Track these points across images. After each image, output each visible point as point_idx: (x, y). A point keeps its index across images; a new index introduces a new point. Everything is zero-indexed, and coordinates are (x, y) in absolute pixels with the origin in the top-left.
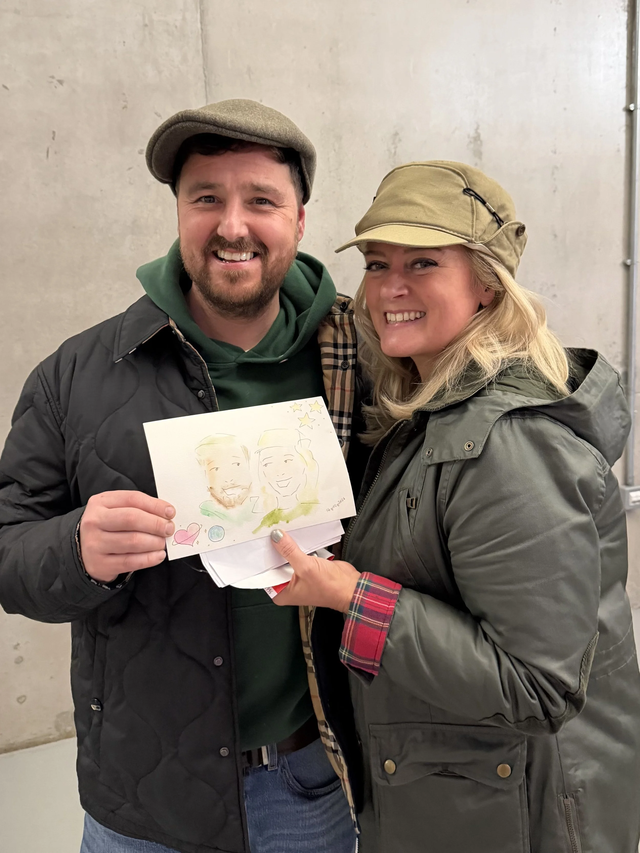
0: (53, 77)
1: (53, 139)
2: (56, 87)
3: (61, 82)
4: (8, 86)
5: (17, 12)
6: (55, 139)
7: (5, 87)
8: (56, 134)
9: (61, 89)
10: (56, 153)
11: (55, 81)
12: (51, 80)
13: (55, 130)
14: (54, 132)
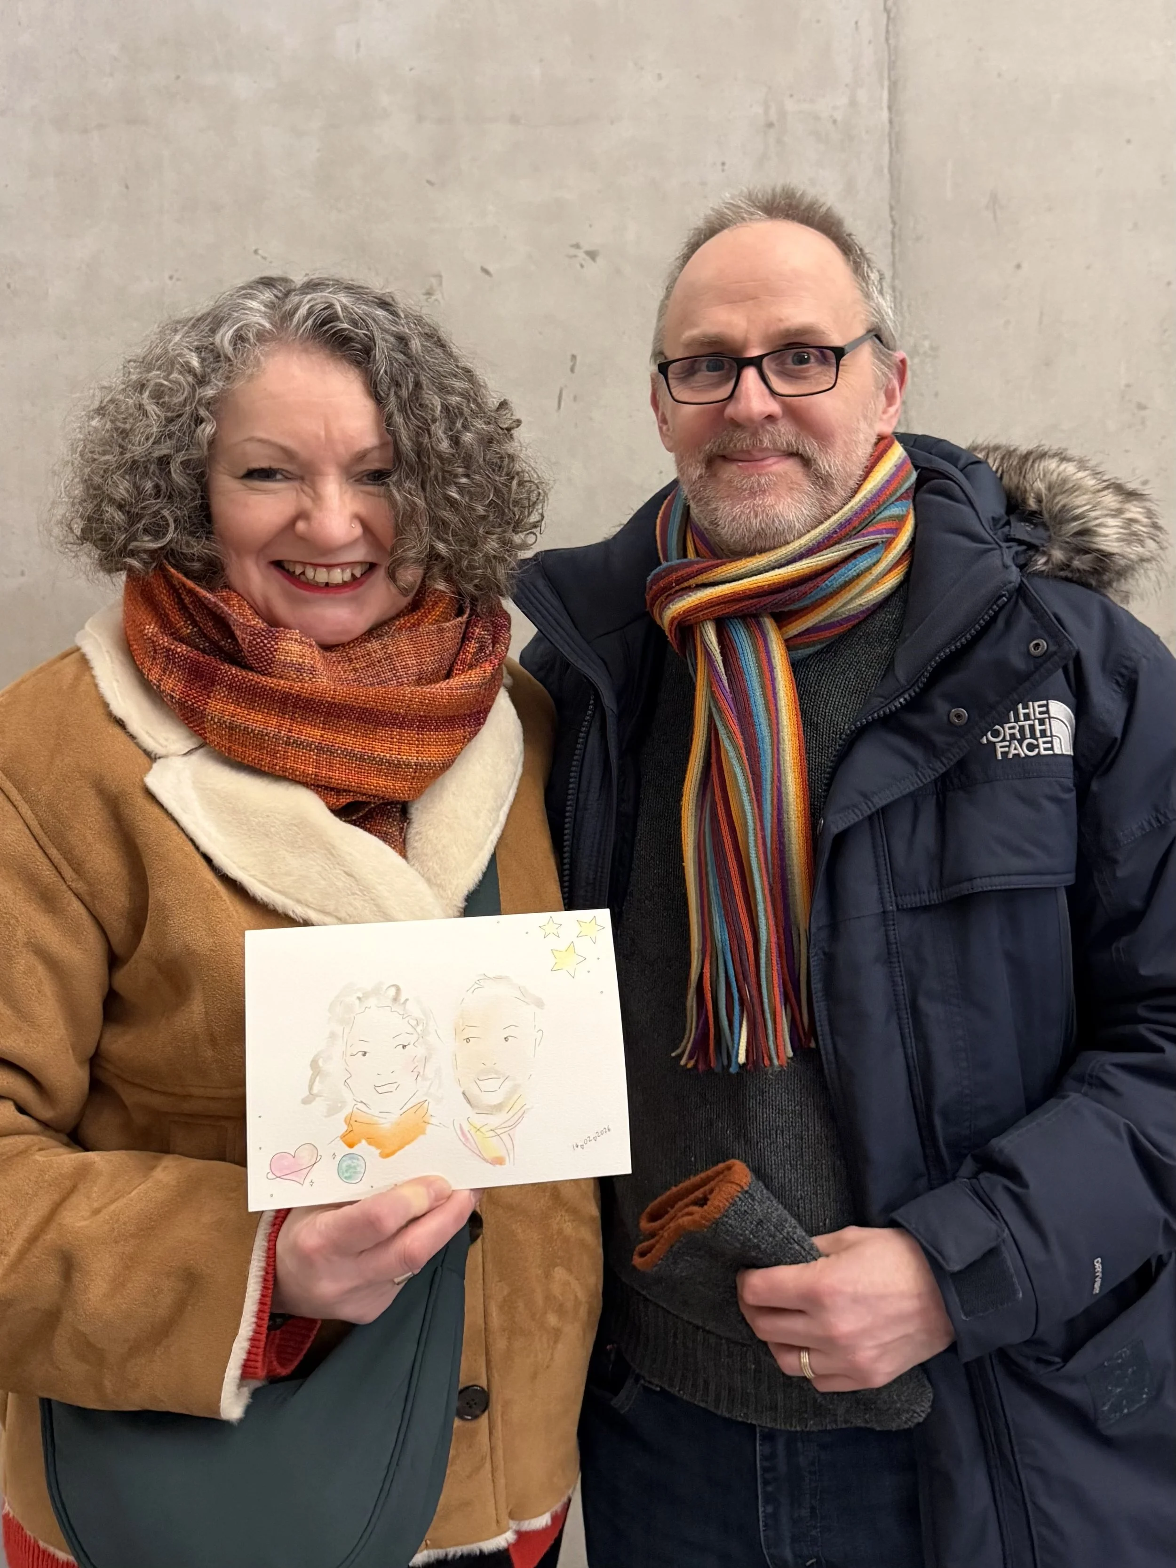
0: (577, 246)
1: (572, 370)
2: (582, 266)
3: (592, 255)
4: (491, 269)
5: (514, 120)
6: (577, 369)
7: (486, 271)
8: (579, 359)
9: (593, 270)
10: (575, 399)
11: (581, 254)
12: (573, 251)
13: (574, 352)
14: (574, 357)
